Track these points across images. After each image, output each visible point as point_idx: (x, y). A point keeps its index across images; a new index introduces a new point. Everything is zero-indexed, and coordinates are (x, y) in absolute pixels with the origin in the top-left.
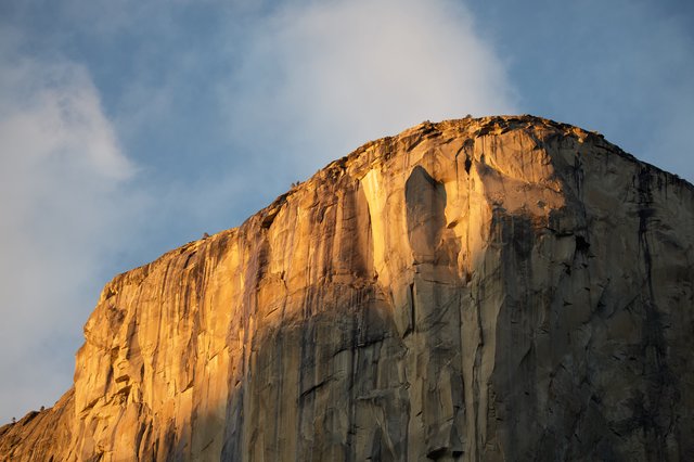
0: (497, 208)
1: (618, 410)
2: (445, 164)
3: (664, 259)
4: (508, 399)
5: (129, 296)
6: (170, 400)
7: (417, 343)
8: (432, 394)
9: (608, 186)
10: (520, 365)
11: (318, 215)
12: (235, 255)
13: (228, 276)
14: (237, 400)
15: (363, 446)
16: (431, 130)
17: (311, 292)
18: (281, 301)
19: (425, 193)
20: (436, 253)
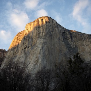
0: (46, 21)
1: (51, 31)
2: (43, 19)
3: (54, 24)
4: (46, 30)
5: (28, 25)
6: (30, 30)
7: (42, 27)
8: (42, 30)
9: (51, 20)
10: (47, 29)
11: (37, 21)
12: (33, 23)
13: (32, 24)
14: (33, 30)
15: (39, 32)
16: (42, 17)
17: (37, 25)
18: (35, 25)
19: (42, 20)
20: (43, 23)
